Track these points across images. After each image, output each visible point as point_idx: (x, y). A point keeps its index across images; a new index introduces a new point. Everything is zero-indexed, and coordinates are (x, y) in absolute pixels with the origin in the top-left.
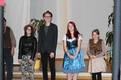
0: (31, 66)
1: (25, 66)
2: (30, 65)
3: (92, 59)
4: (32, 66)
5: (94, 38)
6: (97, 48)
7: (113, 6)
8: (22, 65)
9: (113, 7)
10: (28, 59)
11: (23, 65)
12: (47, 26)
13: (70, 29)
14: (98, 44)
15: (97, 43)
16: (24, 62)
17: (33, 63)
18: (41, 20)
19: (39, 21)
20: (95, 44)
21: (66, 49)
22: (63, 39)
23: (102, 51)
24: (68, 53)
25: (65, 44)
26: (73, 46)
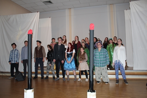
5: (81, 51)
13: (69, 46)
14: (83, 55)
21: (66, 57)
22: (65, 52)
23: (85, 59)
24: (67, 60)
25: (66, 55)
26: (70, 56)
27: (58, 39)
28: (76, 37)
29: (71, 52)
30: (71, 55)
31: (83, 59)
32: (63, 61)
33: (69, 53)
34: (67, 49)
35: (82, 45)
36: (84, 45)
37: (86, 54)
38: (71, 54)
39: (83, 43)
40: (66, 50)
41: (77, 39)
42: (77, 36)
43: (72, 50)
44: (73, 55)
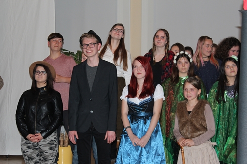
0: (46, 160)
1: (34, 160)
2: (42, 159)
3: (184, 148)
4: (47, 162)
5: (186, 97)
6: (194, 122)
7: (240, 25)
8: (27, 158)
9: (239, 27)
10: (39, 144)
11: (31, 159)
12: (91, 66)
13: (138, 74)
14: (196, 112)
15: (193, 110)
16: (32, 152)
17: (51, 154)
18: (78, 51)
19: (73, 55)
20: (189, 112)
21: (126, 120)
22: (121, 98)
23: (206, 129)
24: (129, 131)
25: (125, 110)
26: (142, 114)
27: (81, 42)
28: (161, 34)
29: (148, 98)
30: (146, 112)
31: (197, 130)
32: (110, 135)
33: (137, 101)
34: (128, 82)
35: (180, 67)
36: (187, 66)
37: (207, 107)
38: (148, 107)
39: (183, 60)
40: (125, 91)
41: (162, 42)
42: (164, 30)
43: (148, 91)
44: (157, 109)
